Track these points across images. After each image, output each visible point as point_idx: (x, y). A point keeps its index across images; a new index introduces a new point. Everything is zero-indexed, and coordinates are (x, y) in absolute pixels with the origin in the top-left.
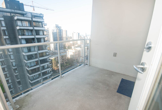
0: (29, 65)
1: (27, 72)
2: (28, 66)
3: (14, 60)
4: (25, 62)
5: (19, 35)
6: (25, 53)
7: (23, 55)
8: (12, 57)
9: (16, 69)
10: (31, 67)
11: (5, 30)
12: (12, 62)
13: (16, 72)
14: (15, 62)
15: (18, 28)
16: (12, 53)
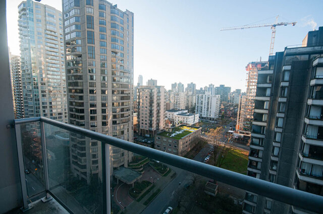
0: (306, 167)
1: (295, 181)
2: (303, 170)
3: (279, 145)
4: (299, 158)
5: (309, 98)
6: (307, 138)
7: (302, 141)
8: (278, 138)
9: (276, 162)
10: (311, 176)
11: (285, 87)
12: (274, 147)
13: (274, 168)
14: (279, 148)
15: (313, 82)
16: (281, 130)
